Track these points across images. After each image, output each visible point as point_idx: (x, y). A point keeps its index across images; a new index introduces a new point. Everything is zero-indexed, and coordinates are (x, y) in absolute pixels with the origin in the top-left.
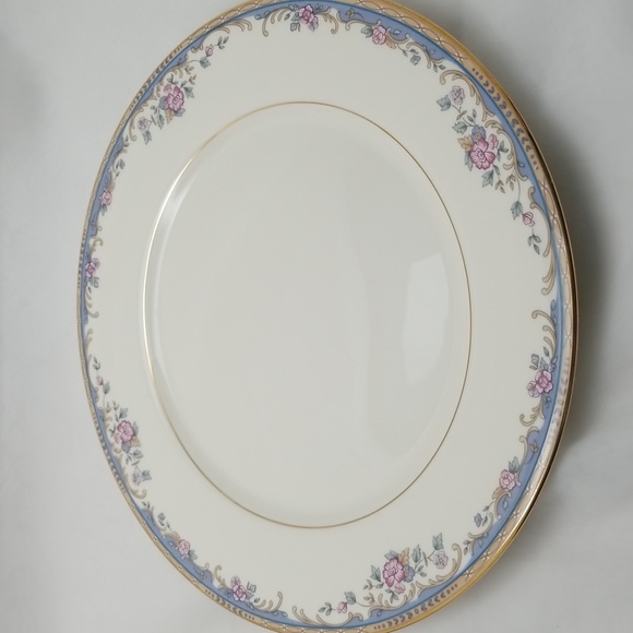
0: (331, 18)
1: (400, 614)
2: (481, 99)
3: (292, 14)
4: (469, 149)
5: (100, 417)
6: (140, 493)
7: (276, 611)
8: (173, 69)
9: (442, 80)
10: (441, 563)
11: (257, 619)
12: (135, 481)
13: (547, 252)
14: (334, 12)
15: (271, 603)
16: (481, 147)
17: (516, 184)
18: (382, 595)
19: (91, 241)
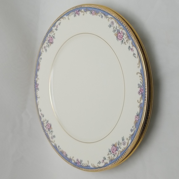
0: (82, 12)
1: (116, 160)
2: (117, 23)
3: (74, 13)
4: (117, 36)
5: (42, 123)
6: (53, 141)
7: (88, 166)
8: (50, 33)
9: (109, 20)
10: (124, 144)
11: (83, 169)
12: (52, 138)
13: (137, 57)
14: (83, 10)
15: (86, 164)
16: (119, 35)
17: (128, 42)
18: (112, 156)
19: (36, 79)
